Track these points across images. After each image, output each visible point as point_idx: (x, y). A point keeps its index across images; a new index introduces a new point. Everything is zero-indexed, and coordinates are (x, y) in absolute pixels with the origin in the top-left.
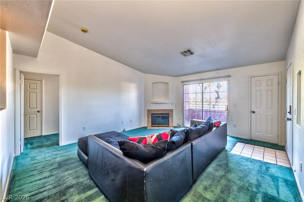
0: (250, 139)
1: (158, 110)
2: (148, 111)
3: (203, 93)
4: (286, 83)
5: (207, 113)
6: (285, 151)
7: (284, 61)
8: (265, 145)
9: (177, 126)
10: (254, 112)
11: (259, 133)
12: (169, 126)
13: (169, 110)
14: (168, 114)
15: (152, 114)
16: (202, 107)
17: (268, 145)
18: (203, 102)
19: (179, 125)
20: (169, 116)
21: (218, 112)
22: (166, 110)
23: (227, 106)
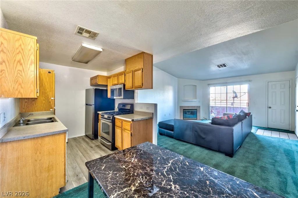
0: (267, 127)
1: (188, 107)
2: (181, 107)
3: (227, 93)
4: (296, 87)
5: (231, 109)
6: (295, 134)
7: (294, 71)
8: (280, 130)
9: (204, 119)
10: (270, 108)
11: (274, 122)
12: (197, 119)
13: (197, 106)
14: (196, 110)
15: (184, 110)
16: (227, 104)
17: (282, 131)
18: (227, 100)
19: (205, 118)
20: (197, 111)
21: (240, 108)
22: (195, 106)
23: (248, 103)
